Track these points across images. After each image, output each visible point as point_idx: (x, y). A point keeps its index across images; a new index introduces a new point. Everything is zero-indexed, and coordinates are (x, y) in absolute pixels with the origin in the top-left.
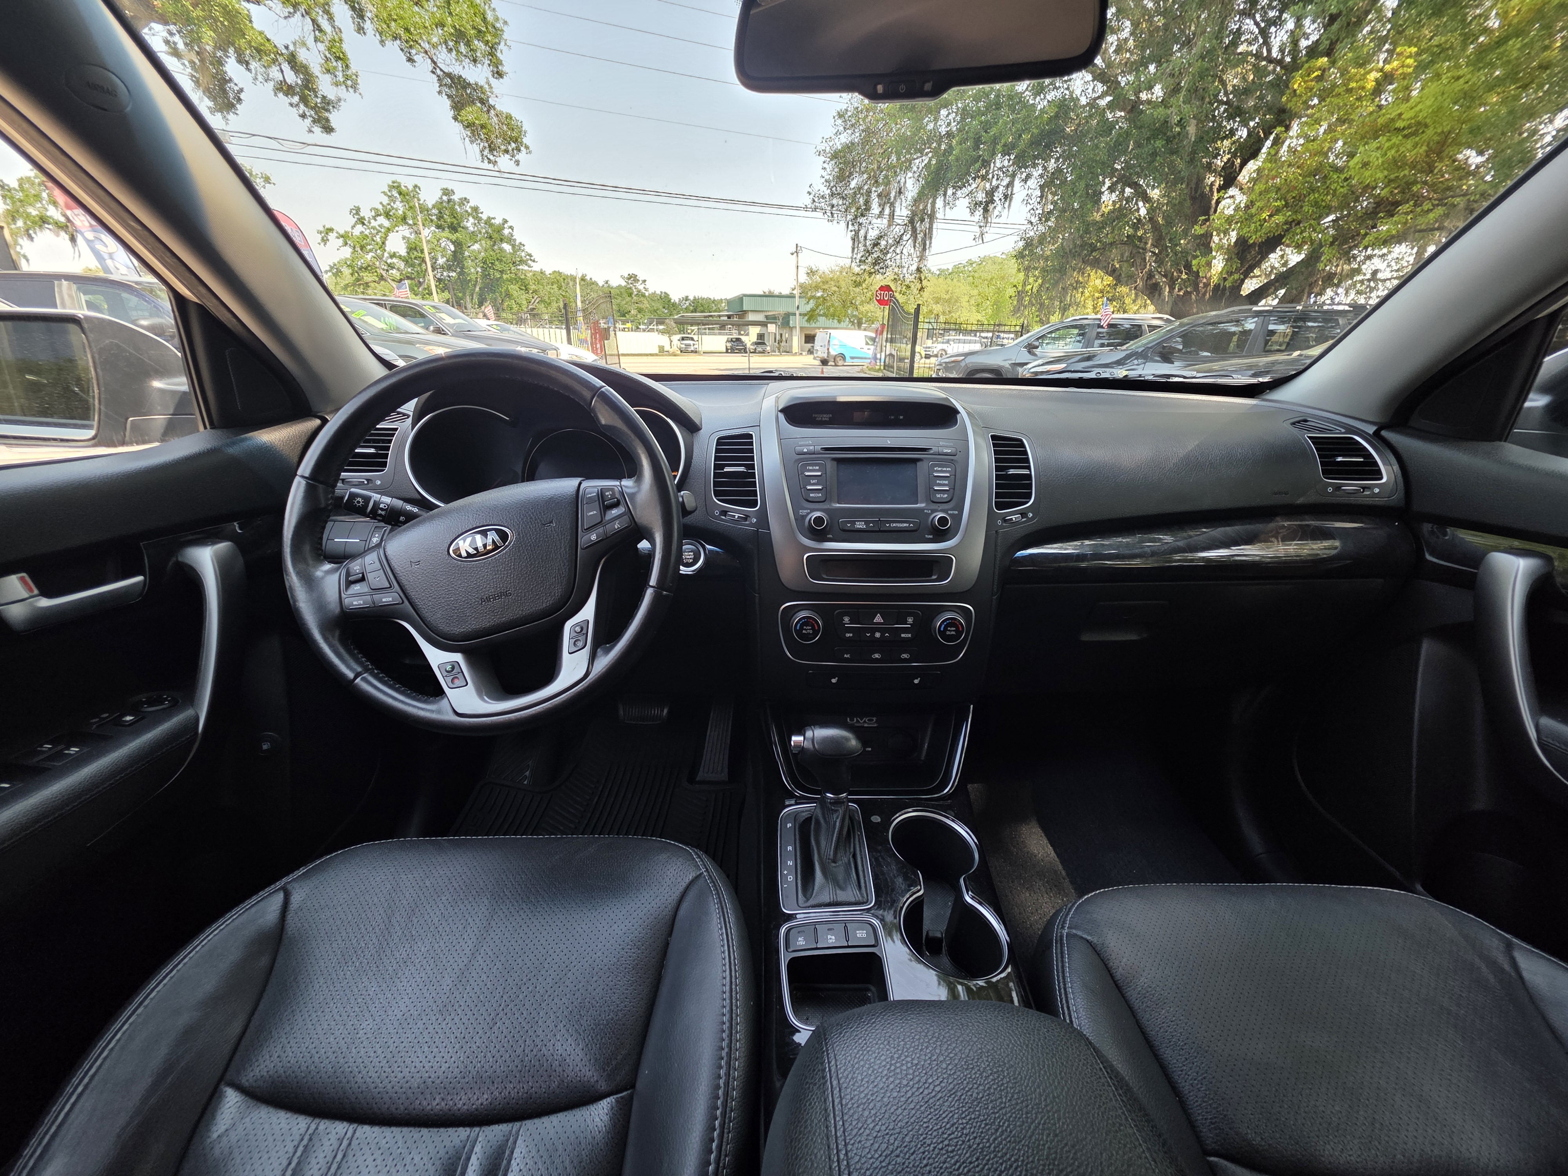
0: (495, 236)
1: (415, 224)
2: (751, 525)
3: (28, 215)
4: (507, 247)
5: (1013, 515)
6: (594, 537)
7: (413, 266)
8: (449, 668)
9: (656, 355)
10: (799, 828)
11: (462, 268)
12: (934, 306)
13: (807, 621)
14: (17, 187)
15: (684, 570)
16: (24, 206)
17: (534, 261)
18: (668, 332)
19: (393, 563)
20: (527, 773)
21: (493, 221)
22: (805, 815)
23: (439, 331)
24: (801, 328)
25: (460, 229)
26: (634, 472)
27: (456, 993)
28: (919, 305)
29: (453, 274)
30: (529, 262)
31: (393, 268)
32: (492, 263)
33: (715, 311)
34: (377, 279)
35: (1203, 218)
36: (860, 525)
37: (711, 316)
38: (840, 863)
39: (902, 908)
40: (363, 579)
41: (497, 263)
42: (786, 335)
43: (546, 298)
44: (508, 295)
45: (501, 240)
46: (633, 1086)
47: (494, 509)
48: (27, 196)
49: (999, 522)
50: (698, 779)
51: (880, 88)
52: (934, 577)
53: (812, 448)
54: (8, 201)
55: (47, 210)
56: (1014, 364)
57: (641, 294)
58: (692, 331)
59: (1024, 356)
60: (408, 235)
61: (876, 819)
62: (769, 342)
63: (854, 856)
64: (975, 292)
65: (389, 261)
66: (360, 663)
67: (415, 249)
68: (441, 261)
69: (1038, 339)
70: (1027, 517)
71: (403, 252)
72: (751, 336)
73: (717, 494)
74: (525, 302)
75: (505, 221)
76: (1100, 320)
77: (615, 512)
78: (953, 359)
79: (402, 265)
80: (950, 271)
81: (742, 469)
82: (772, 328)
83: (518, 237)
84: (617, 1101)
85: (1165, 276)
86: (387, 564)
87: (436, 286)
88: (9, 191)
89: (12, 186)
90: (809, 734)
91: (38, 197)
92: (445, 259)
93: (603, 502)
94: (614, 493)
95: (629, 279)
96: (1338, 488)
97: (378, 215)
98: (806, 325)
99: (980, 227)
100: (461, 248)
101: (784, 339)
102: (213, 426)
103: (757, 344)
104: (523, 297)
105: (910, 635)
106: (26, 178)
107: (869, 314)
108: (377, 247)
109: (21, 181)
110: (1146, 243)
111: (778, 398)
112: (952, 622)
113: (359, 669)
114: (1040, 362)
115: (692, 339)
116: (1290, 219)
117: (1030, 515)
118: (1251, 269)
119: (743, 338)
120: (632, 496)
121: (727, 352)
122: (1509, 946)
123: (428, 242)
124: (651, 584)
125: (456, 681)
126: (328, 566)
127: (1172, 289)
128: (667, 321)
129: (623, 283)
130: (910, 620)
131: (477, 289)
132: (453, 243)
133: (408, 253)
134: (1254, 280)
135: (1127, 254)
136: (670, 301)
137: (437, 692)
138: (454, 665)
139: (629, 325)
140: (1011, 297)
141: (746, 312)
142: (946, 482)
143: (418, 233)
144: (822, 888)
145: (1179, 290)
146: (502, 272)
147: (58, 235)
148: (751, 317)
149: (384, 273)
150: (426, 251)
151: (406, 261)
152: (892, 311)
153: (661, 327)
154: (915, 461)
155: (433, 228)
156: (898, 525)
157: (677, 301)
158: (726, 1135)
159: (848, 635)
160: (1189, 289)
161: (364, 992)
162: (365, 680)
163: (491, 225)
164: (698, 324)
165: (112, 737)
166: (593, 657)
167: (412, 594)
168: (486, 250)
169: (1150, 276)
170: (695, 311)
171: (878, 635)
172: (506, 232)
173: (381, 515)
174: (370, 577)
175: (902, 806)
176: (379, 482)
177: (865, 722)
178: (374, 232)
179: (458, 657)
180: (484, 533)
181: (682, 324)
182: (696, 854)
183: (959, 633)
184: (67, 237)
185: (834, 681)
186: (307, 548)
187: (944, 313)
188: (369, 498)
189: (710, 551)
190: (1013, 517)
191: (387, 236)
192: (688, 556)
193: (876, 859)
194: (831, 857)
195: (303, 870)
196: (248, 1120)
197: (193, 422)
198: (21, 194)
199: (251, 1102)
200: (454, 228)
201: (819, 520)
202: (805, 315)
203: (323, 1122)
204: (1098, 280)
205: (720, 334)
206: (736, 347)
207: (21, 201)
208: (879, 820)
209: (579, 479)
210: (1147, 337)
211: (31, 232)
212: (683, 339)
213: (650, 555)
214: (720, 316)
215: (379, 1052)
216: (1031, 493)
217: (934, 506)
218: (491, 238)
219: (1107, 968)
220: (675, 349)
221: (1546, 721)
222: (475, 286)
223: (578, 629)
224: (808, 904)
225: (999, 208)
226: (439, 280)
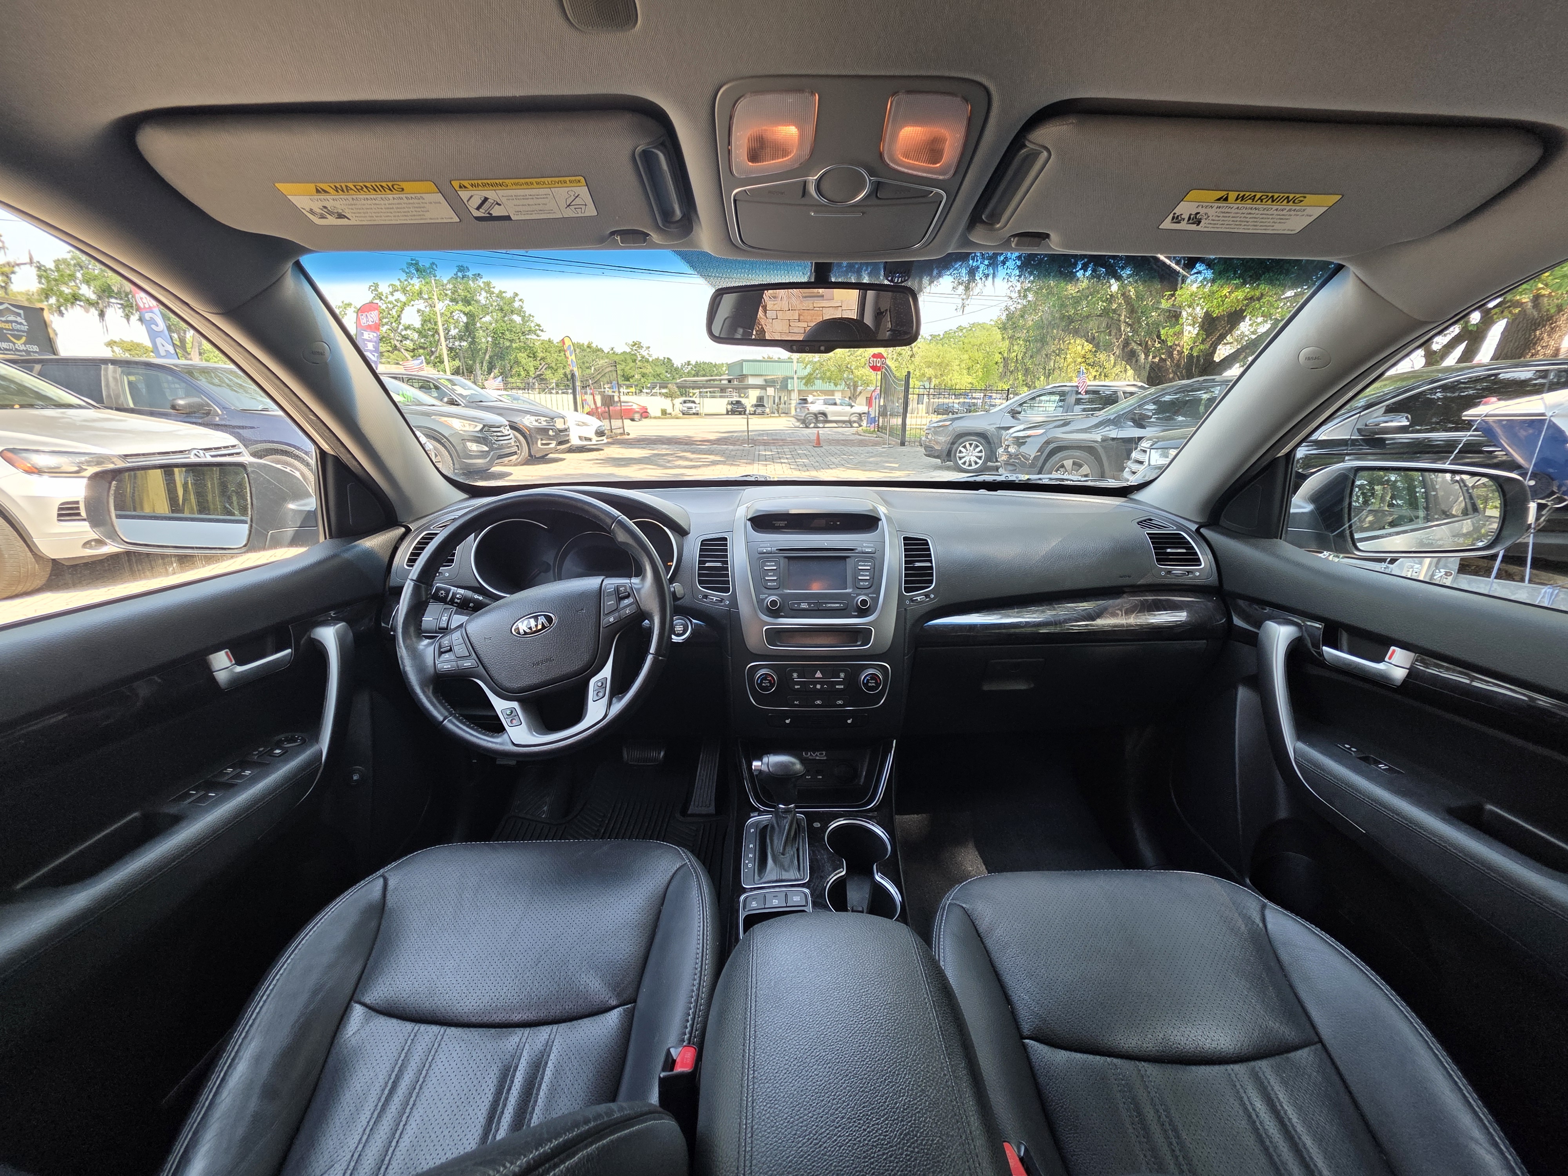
0: (506, 308)
1: (430, 298)
2: (725, 606)
3: (61, 293)
4: (517, 319)
5: (919, 596)
6: (612, 620)
7: (425, 337)
8: (508, 712)
9: (659, 418)
10: (760, 833)
11: (473, 338)
12: (926, 370)
13: (765, 677)
14: (53, 268)
15: (675, 639)
16: (58, 285)
17: (542, 331)
18: (670, 396)
19: (472, 639)
20: (545, 808)
21: (504, 295)
22: (765, 823)
23: (452, 403)
24: (799, 391)
25: (473, 302)
26: (639, 572)
27: (512, 943)
28: (909, 373)
29: (464, 344)
30: (538, 332)
31: (407, 338)
32: (502, 333)
33: (717, 375)
34: (391, 349)
35: (1169, 293)
36: (804, 606)
37: (714, 380)
38: (788, 855)
39: (828, 882)
40: (451, 650)
41: (507, 333)
42: (785, 398)
43: (553, 365)
44: (517, 362)
45: (512, 312)
46: (635, 1001)
47: (543, 601)
48: (62, 275)
49: (908, 602)
50: (689, 812)
51: (794, 347)
52: (859, 643)
53: (769, 549)
54: (43, 281)
55: (79, 288)
56: (999, 428)
57: (644, 360)
58: (694, 394)
59: (1008, 421)
60: (423, 308)
61: (817, 825)
62: (768, 404)
63: (798, 850)
64: (966, 356)
65: (404, 333)
66: (447, 710)
67: (430, 321)
68: (454, 332)
69: (1021, 405)
70: (929, 597)
71: (417, 324)
72: (749, 401)
73: (700, 582)
74: (532, 369)
75: (516, 295)
76: (1077, 387)
77: (626, 602)
78: (941, 424)
79: (416, 336)
80: (941, 336)
81: (719, 564)
82: (770, 391)
83: (528, 309)
84: (624, 1010)
85: (1140, 345)
86: (468, 639)
87: (448, 354)
88: (45, 271)
89: (48, 267)
90: (765, 760)
91: (72, 277)
92: (457, 330)
93: (619, 595)
94: (626, 589)
95: (633, 346)
96: (1169, 572)
97: (395, 291)
98: (804, 388)
99: (963, 300)
100: (474, 320)
101: (782, 401)
102: (331, 537)
103: (756, 406)
104: (531, 364)
105: (842, 687)
106: (63, 259)
107: (864, 378)
108: (393, 320)
109: (57, 262)
110: (1120, 315)
111: (748, 508)
112: (874, 677)
113: (446, 714)
114: (1022, 427)
115: (694, 402)
116: (1249, 296)
117: (932, 596)
118: (1222, 337)
119: (743, 401)
120: (638, 590)
121: (727, 414)
122: (1264, 907)
123: (442, 314)
124: (651, 652)
125: (514, 721)
126: (427, 641)
127: (1147, 356)
128: (670, 385)
129: (628, 350)
130: (842, 675)
131: (487, 357)
132: (465, 314)
133: (422, 325)
134: (1228, 347)
135: (1104, 325)
136: (673, 366)
137: (499, 729)
138: (513, 710)
139: (633, 390)
140: (997, 363)
141: (746, 376)
142: (868, 573)
143: (432, 306)
144: (772, 870)
145: (1154, 357)
146: (511, 341)
147: (87, 311)
148: (751, 381)
149: (398, 344)
150: (440, 324)
151: (420, 333)
152: (884, 378)
153: (664, 391)
154: (845, 558)
155: (447, 302)
156: (832, 605)
157: (679, 366)
158: (696, 1019)
159: (796, 687)
160: (1163, 356)
161: (447, 943)
162: (450, 721)
163: (502, 298)
164: (699, 388)
165: (268, 764)
166: (610, 704)
167: (485, 660)
168: (497, 321)
169: (1126, 343)
170: (697, 375)
171: (818, 687)
172: (517, 304)
173: (457, 603)
174: (456, 648)
175: (836, 816)
176: (447, 575)
177: (817, 755)
178: (390, 306)
179: (515, 705)
180: (536, 618)
181: (683, 390)
182: (682, 850)
183: (878, 685)
184: (96, 313)
185: (788, 721)
186: (412, 629)
187: (936, 377)
188: (450, 590)
189: (695, 624)
190: (918, 598)
191: (403, 309)
192: (679, 629)
193: (813, 852)
194: (781, 851)
195: (394, 864)
196: (372, 1024)
197: (317, 533)
198: (56, 274)
199: (373, 1014)
200: (467, 302)
201: (773, 603)
202: (802, 378)
203: (423, 1025)
204: (1079, 347)
205: (721, 397)
206: (737, 409)
207: (56, 280)
208: (819, 825)
209: (602, 577)
210: (1122, 404)
211: (62, 308)
212: (685, 402)
213: (650, 631)
214: (721, 380)
215: (460, 980)
216: (932, 580)
217: (858, 591)
218: (502, 310)
219: (974, 925)
220: (677, 412)
221: (1300, 745)
222: (485, 353)
223: (600, 684)
224: (762, 881)
225: (980, 285)
226: (451, 349)
